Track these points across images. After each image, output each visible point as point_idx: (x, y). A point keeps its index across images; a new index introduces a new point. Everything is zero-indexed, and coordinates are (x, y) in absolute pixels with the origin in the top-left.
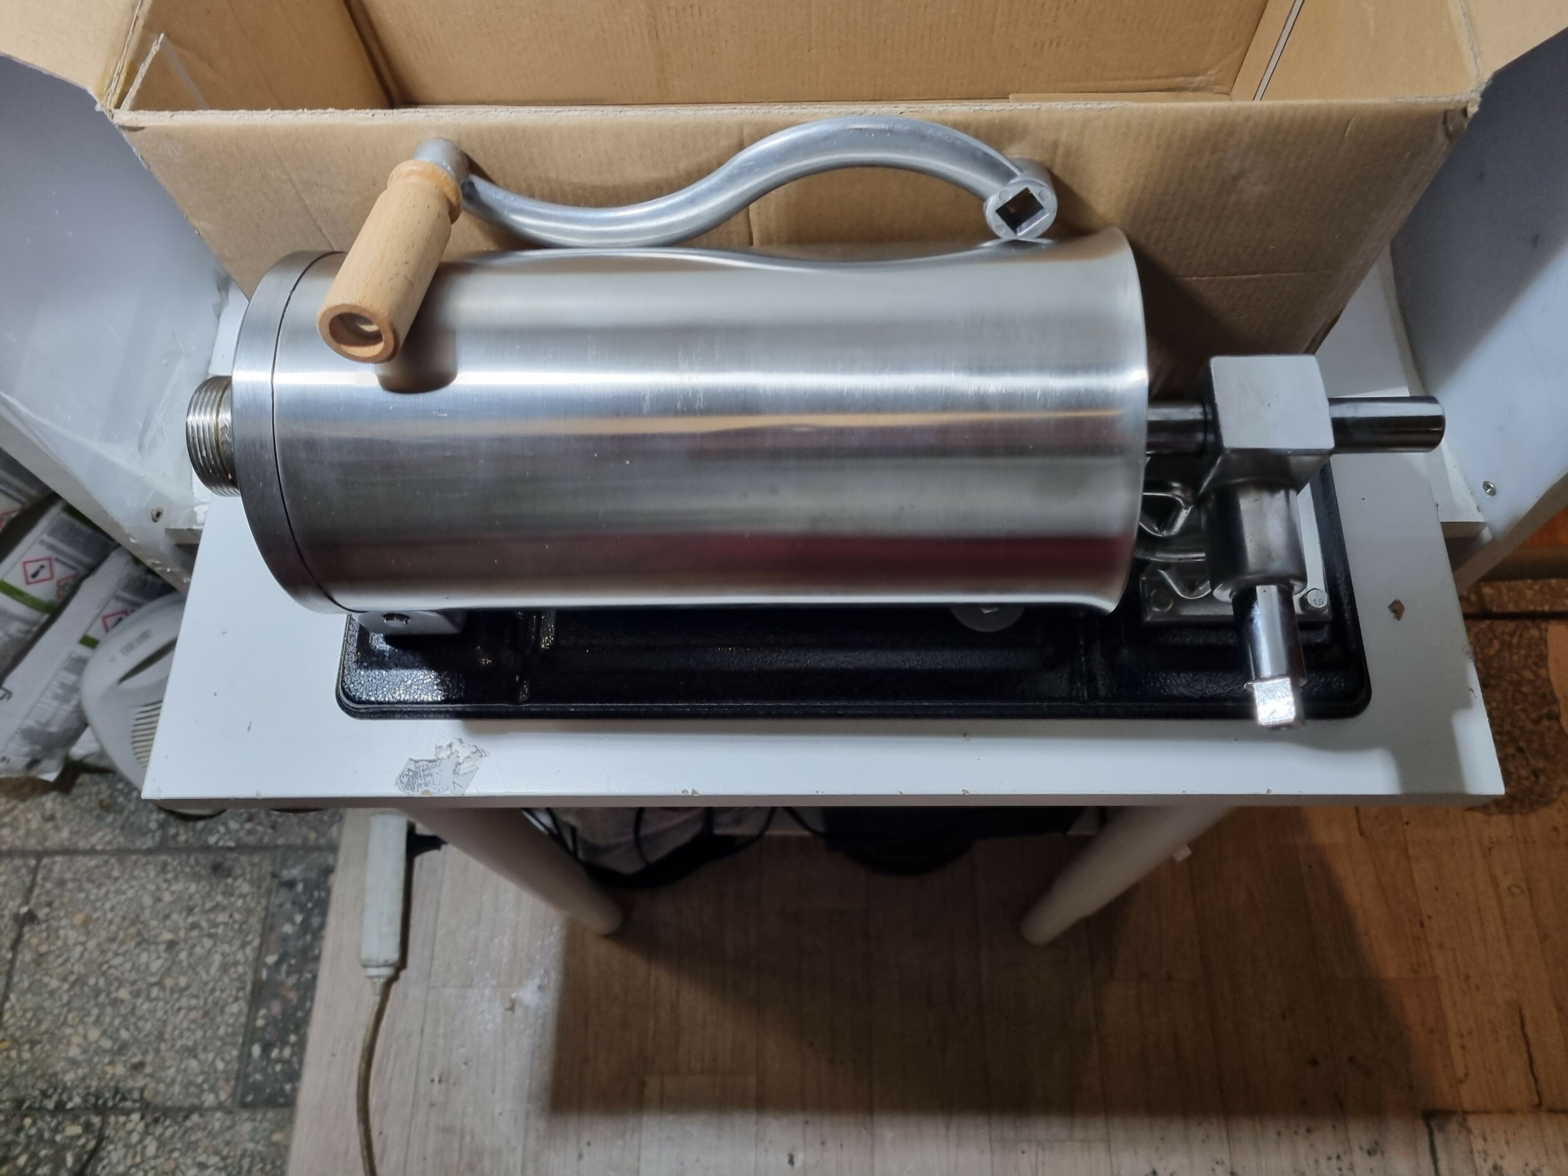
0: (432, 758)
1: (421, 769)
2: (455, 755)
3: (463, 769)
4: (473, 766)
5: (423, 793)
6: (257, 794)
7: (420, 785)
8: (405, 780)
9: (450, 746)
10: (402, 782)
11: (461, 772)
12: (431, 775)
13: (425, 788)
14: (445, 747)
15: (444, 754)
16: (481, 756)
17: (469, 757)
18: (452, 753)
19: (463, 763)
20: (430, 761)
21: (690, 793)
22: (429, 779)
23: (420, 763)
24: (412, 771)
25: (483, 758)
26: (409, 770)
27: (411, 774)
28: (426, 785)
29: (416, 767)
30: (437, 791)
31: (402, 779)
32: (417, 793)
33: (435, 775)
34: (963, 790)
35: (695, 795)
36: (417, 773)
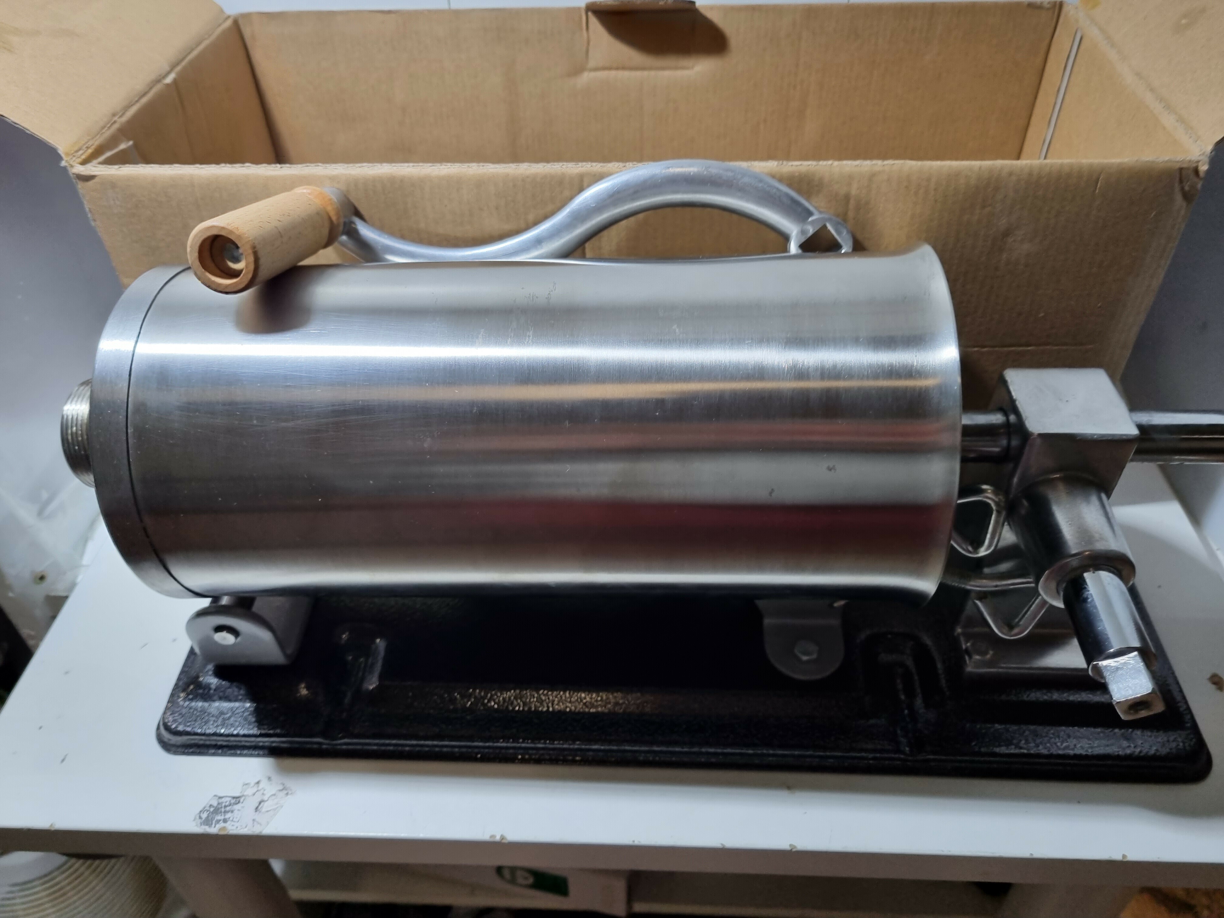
0: (237, 794)
1: (223, 805)
2: (262, 792)
3: (265, 807)
4: (277, 804)
5: (220, 829)
6: (52, 825)
7: (218, 821)
8: (204, 816)
9: (258, 783)
10: (200, 818)
11: (264, 810)
12: (232, 812)
13: (222, 824)
14: (252, 784)
15: (249, 792)
16: (287, 794)
17: (274, 795)
18: (257, 791)
19: (267, 800)
20: (234, 798)
21: (498, 838)
22: (228, 815)
23: (223, 800)
24: (213, 807)
25: (289, 796)
26: (211, 806)
27: (212, 809)
28: (225, 821)
29: (219, 804)
30: (234, 828)
31: (202, 815)
32: (213, 830)
33: (236, 812)
34: (790, 845)
35: (504, 841)
36: (218, 809)
